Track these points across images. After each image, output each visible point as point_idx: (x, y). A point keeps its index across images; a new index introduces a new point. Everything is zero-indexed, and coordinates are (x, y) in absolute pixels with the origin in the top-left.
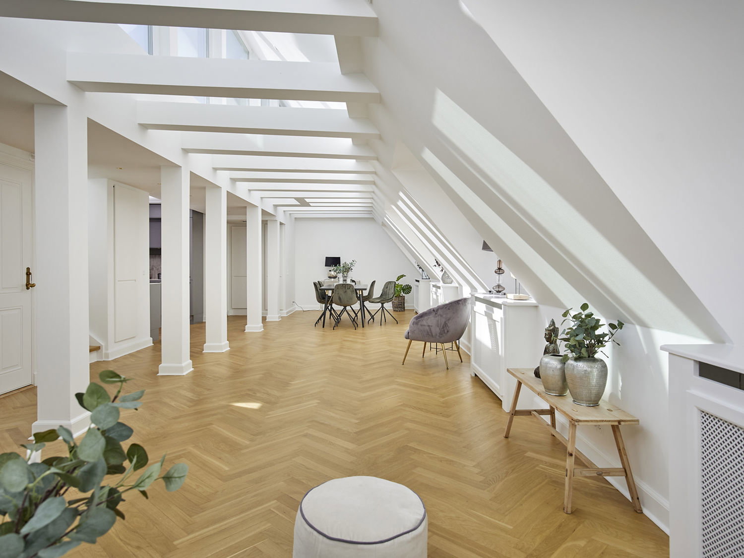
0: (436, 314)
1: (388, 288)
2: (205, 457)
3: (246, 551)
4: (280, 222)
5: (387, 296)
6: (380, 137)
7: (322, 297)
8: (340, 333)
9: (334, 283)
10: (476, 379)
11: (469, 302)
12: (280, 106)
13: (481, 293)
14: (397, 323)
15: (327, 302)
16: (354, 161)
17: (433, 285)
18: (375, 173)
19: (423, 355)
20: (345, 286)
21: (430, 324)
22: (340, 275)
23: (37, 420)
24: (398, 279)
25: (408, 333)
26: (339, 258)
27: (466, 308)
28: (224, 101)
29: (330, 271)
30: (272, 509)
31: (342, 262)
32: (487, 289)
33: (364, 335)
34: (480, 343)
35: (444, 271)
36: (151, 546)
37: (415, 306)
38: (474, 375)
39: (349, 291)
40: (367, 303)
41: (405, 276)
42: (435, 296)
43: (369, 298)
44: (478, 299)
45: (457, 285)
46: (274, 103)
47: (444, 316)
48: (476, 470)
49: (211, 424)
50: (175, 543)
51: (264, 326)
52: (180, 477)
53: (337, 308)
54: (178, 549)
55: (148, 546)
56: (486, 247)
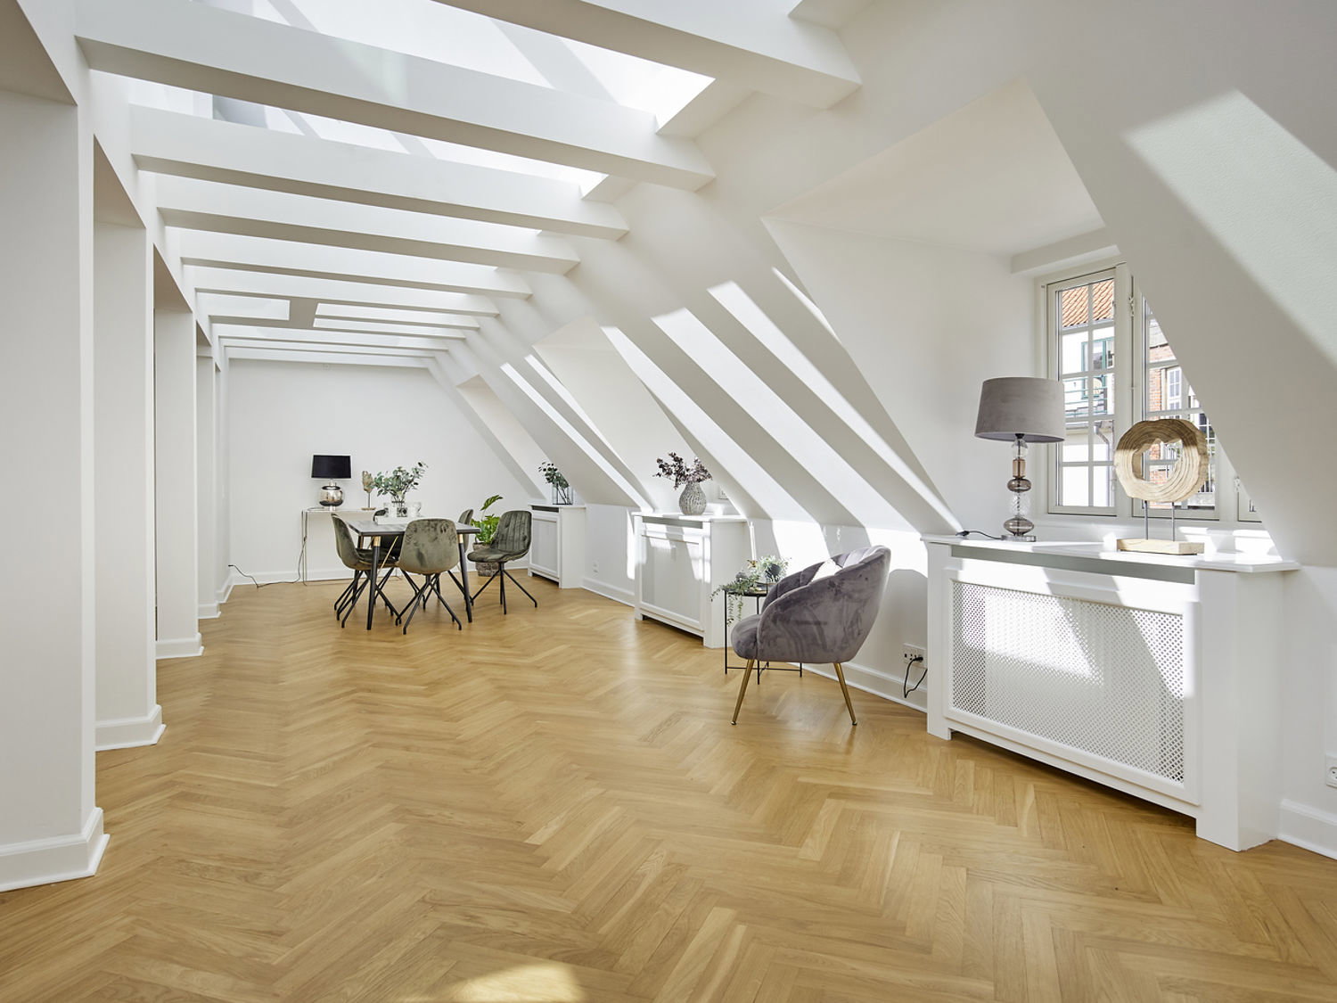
1: (511, 527)
4: (216, 365)
5: (510, 545)
14: (536, 606)
24: (487, 504)
29: (325, 488)
41: (501, 498)
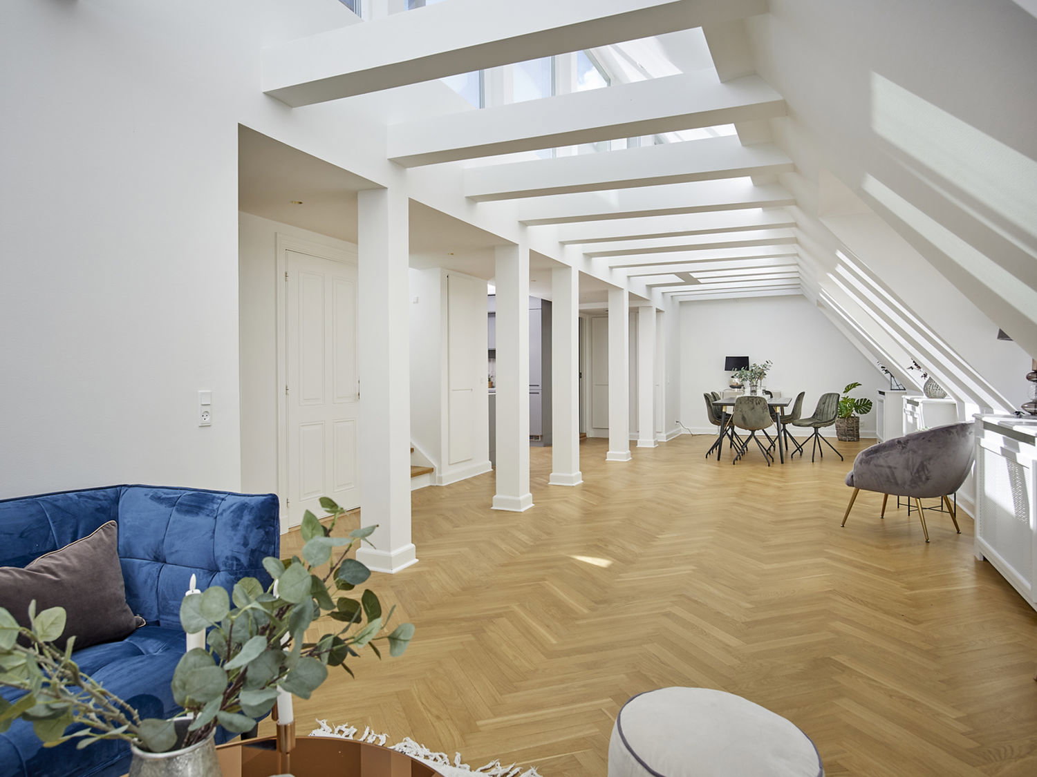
0: (903, 448)
1: (826, 404)
2: (530, 621)
3: (560, 757)
4: (657, 309)
5: (825, 416)
6: (795, 168)
7: (717, 414)
8: (743, 469)
9: (737, 393)
10: (986, 567)
11: (972, 429)
12: (655, 144)
13: (999, 415)
14: (842, 460)
15: (725, 424)
16: (760, 210)
17: (908, 400)
18: (795, 225)
19: (883, 515)
20: (753, 401)
21: (891, 465)
22: (747, 383)
23: (360, 547)
24: (848, 389)
25: (852, 476)
26: (747, 358)
27: (967, 441)
28: (574, 150)
29: (733, 377)
30: (603, 710)
31: (751, 364)
32: (1013, 409)
33: (782, 474)
34: (994, 504)
35: (928, 376)
36: (452, 719)
37: (877, 433)
38: (982, 560)
39: (758, 408)
40: (789, 427)
41: (861, 385)
42: (910, 419)
43: (794, 418)
44: (988, 426)
45: (954, 401)
46: (647, 141)
47: (920, 452)
48: (961, 727)
49: (544, 580)
50: (479, 723)
51: (632, 454)
52: (405, 641)
53: (743, 433)
54: (480, 731)
55: (448, 719)
56: (1002, 335)
